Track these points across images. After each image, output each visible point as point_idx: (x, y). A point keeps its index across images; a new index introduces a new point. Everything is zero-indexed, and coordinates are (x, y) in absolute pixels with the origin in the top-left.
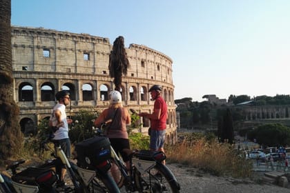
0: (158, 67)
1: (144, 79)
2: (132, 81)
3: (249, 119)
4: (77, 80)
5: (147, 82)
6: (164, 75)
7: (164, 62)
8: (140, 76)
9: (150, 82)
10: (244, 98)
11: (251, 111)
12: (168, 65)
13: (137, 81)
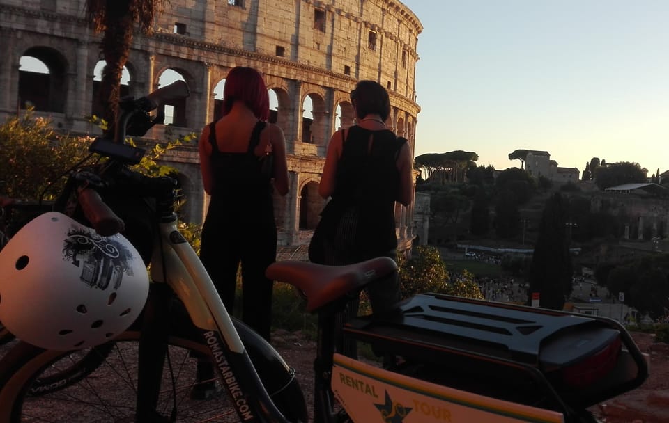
0: (372, 38)
1: (319, 71)
2: (277, 69)
3: (634, 236)
4: (77, 42)
5: (326, 81)
6: (389, 67)
7: (391, 25)
8: (305, 56)
9: (337, 83)
10: (629, 172)
11: (643, 212)
12: (404, 36)
13: (293, 74)
